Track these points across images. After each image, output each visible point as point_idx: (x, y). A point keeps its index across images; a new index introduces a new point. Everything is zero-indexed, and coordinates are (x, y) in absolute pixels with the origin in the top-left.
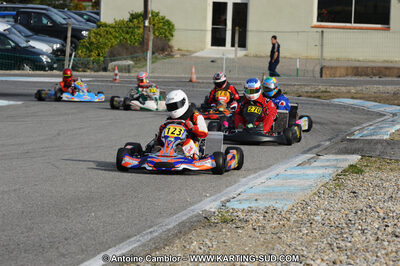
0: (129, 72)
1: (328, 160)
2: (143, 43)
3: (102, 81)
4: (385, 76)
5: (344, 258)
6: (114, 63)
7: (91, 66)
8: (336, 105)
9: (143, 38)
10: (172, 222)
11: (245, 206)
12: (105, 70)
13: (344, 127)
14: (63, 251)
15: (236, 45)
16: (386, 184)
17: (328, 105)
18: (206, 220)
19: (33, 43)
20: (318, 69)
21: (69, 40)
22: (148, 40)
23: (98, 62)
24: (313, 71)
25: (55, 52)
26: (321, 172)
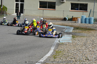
4: (57, 20)
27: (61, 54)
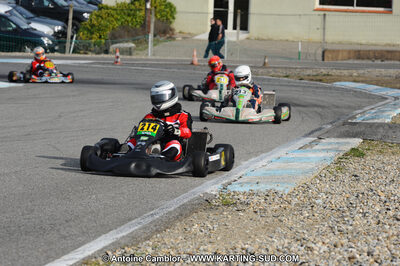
0: (130, 54)
1: (330, 144)
2: (145, 26)
3: (104, 64)
4: (387, 59)
5: (345, 241)
6: (115, 46)
7: (93, 49)
8: (338, 89)
9: (144, 20)
10: (173, 205)
11: (246, 189)
12: (107, 52)
13: (345, 111)
14: (64, 233)
15: (238, 28)
16: (388, 168)
17: (330, 88)
18: (207, 203)
19: (34, 25)
20: (320, 52)
21: (70, 22)
22: (149, 22)
23: (99, 44)
24: (315, 54)
25: (56, 34)
26: (322, 155)
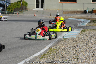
4: (77, 13)
7: (10, 13)
9: (21, 6)
12: (13, 14)
17: (68, 20)
24: (61, 12)
25: (1, 10)
27: (53, 53)
